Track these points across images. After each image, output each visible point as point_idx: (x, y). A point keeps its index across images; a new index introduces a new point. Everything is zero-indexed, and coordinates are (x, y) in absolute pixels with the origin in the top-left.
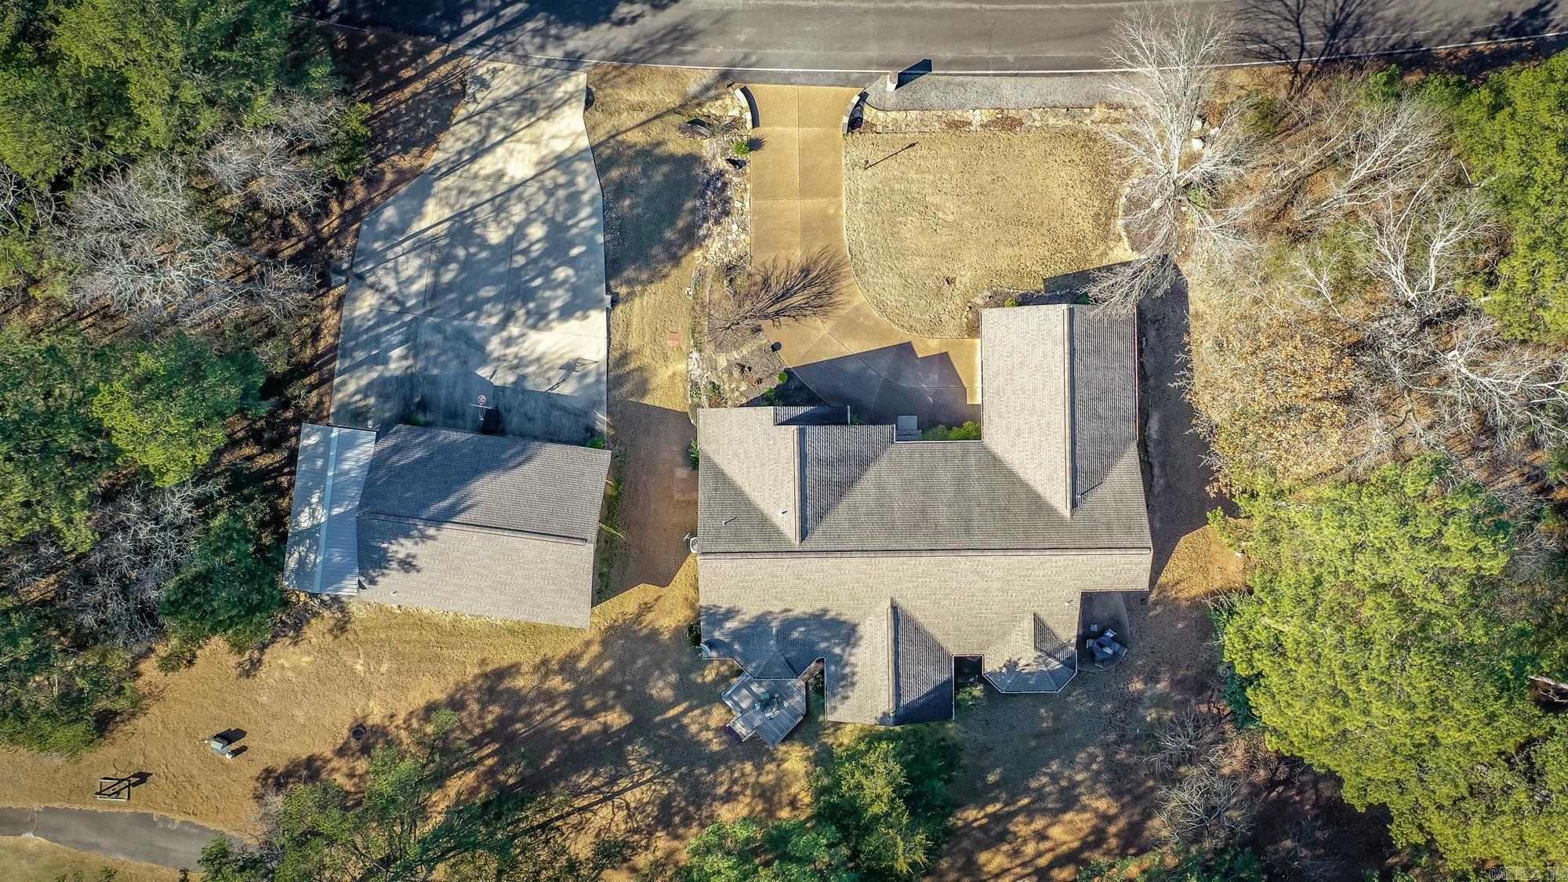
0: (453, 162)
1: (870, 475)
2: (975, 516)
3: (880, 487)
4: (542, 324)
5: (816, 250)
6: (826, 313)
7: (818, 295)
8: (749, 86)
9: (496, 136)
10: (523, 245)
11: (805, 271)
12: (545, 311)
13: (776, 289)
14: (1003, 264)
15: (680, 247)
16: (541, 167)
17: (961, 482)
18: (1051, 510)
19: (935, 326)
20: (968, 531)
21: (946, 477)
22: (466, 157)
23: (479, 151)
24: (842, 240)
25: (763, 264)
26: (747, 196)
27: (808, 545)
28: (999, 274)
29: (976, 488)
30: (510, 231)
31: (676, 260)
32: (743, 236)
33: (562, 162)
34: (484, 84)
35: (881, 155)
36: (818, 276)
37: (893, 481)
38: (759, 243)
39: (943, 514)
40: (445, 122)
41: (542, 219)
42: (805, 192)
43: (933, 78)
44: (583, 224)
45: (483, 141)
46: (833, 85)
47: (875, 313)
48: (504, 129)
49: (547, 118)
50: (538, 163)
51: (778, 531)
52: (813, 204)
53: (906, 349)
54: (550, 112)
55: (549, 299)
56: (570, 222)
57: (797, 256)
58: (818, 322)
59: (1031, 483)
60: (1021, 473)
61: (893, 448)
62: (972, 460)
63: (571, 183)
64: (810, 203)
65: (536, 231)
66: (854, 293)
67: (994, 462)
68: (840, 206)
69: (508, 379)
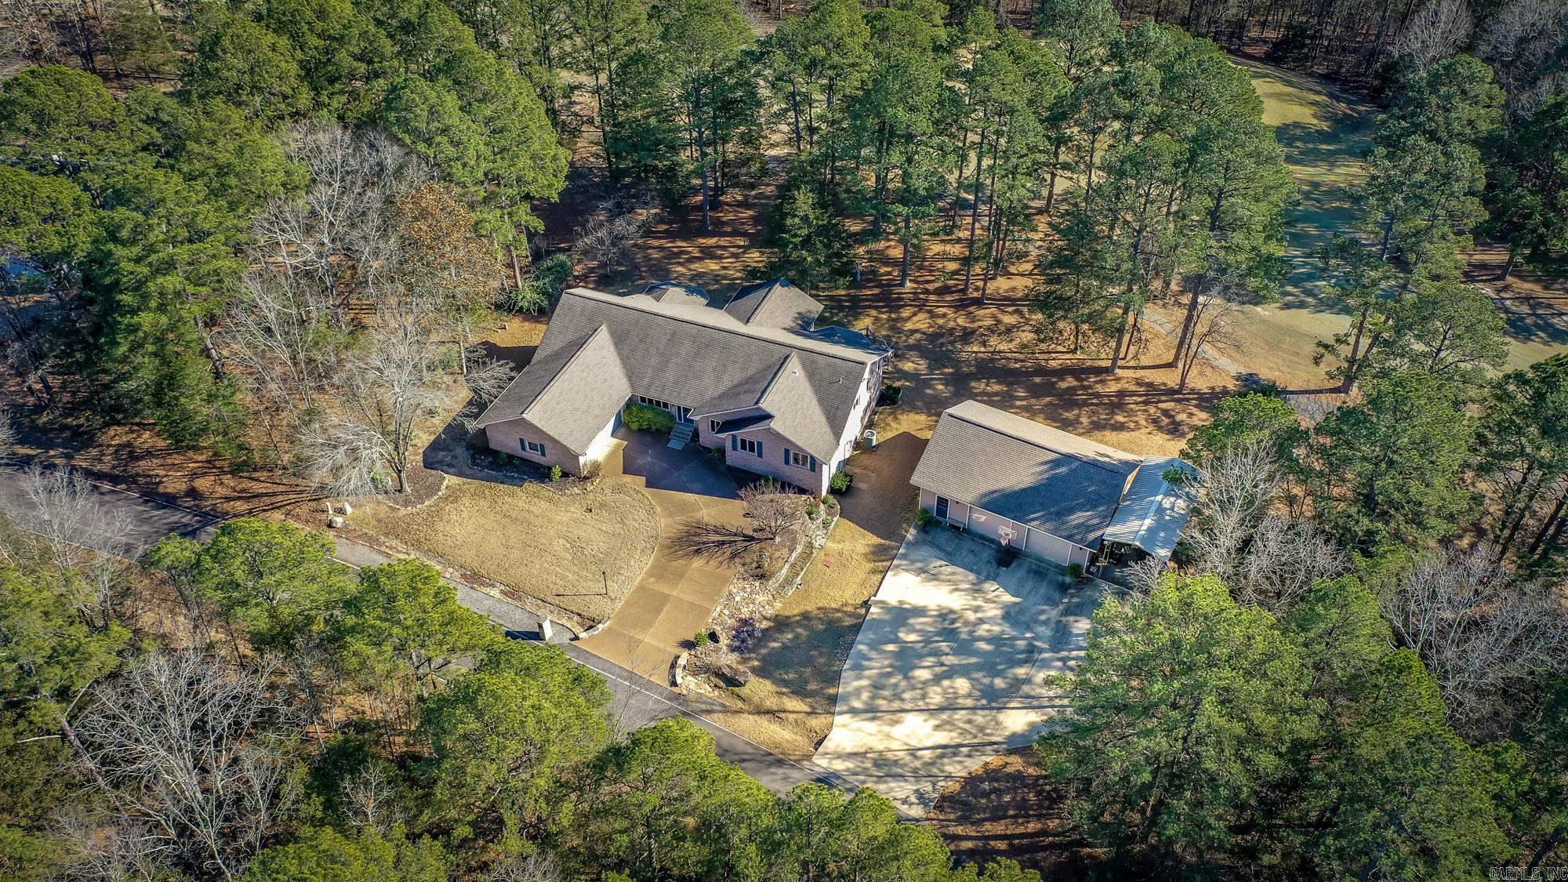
0: (978, 751)
1: (722, 389)
2: (664, 341)
3: (719, 379)
4: (945, 611)
5: (681, 562)
6: (699, 522)
7: (697, 535)
8: (666, 684)
9: (927, 755)
10: (938, 670)
11: (698, 552)
12: (940, 619)
13: (728, 551)
14: (544, 505)
15: (797, 622)
16: (895, 717)
17: (662, 367)
18: (613, 334)
19: (619, 489)
20: (674, 334)
21: (670, 375)
22: (964, 750)
23: (950, 751)
24: (655, 560)
25: (729, 567)
26: (715, 614)
27: (787, 351)
28: (550, 500)
29: (653, 361)
30: (946, 683)
31: (806, 616)
32: (735, 591)
33: (871, 712)
34: (921, 797)
35: (587, 598)
36: (690, 546)
37: (708, 380)
38: (725, 581)
39: (686, 348)
40: (971, 781)
41: (913, 681)
42: (666, 598)
43: (510, 625)
44: (879, 665)
45: (942, 756)
46: (595, 656)
47: (658, 509)
48: (916, 757)
49: (871, 750)
50: (897, 722)
51: (804, 366)
52: (664, 588)
53: (649, 484)
54: (866, 753)
55: (931, 625)
56: (889, 670)
57: (697, 563)
58: (706, 519)
59: (615, 354)
60: (618, 362)
61: (696, 405)
62: (646, 381)
63: (873, 698)
64: (666, 591)
65: (923, 674)
66: (666, 526)
67: (631, 375)
68: (643, 580)
69: (990, 586)
